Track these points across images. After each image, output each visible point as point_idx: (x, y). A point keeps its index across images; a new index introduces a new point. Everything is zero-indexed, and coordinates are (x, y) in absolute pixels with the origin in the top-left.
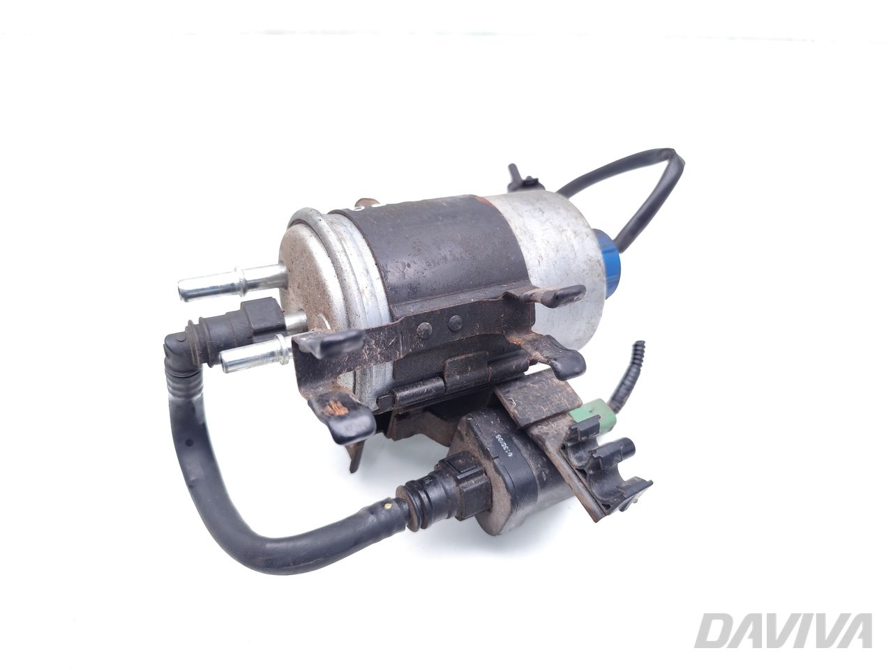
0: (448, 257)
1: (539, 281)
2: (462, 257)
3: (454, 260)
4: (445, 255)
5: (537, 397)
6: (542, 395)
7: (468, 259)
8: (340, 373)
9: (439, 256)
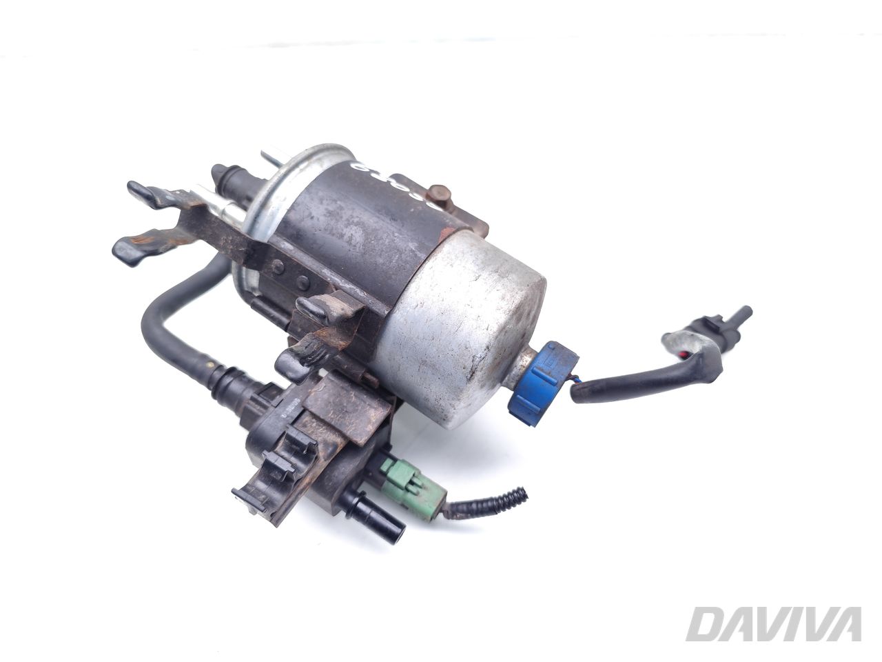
0: (345, 237)
1: (402, 320)
2: (355, 246)
3: (348, 242)
4: (345, 234)
5: (341, 404)
6: (346, 407)
7: (357, 250)
8: (202, 239)
9: (340, 231)
